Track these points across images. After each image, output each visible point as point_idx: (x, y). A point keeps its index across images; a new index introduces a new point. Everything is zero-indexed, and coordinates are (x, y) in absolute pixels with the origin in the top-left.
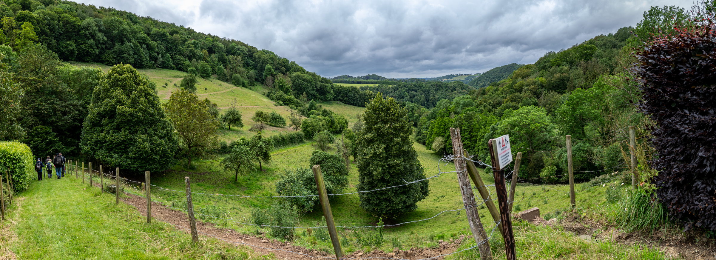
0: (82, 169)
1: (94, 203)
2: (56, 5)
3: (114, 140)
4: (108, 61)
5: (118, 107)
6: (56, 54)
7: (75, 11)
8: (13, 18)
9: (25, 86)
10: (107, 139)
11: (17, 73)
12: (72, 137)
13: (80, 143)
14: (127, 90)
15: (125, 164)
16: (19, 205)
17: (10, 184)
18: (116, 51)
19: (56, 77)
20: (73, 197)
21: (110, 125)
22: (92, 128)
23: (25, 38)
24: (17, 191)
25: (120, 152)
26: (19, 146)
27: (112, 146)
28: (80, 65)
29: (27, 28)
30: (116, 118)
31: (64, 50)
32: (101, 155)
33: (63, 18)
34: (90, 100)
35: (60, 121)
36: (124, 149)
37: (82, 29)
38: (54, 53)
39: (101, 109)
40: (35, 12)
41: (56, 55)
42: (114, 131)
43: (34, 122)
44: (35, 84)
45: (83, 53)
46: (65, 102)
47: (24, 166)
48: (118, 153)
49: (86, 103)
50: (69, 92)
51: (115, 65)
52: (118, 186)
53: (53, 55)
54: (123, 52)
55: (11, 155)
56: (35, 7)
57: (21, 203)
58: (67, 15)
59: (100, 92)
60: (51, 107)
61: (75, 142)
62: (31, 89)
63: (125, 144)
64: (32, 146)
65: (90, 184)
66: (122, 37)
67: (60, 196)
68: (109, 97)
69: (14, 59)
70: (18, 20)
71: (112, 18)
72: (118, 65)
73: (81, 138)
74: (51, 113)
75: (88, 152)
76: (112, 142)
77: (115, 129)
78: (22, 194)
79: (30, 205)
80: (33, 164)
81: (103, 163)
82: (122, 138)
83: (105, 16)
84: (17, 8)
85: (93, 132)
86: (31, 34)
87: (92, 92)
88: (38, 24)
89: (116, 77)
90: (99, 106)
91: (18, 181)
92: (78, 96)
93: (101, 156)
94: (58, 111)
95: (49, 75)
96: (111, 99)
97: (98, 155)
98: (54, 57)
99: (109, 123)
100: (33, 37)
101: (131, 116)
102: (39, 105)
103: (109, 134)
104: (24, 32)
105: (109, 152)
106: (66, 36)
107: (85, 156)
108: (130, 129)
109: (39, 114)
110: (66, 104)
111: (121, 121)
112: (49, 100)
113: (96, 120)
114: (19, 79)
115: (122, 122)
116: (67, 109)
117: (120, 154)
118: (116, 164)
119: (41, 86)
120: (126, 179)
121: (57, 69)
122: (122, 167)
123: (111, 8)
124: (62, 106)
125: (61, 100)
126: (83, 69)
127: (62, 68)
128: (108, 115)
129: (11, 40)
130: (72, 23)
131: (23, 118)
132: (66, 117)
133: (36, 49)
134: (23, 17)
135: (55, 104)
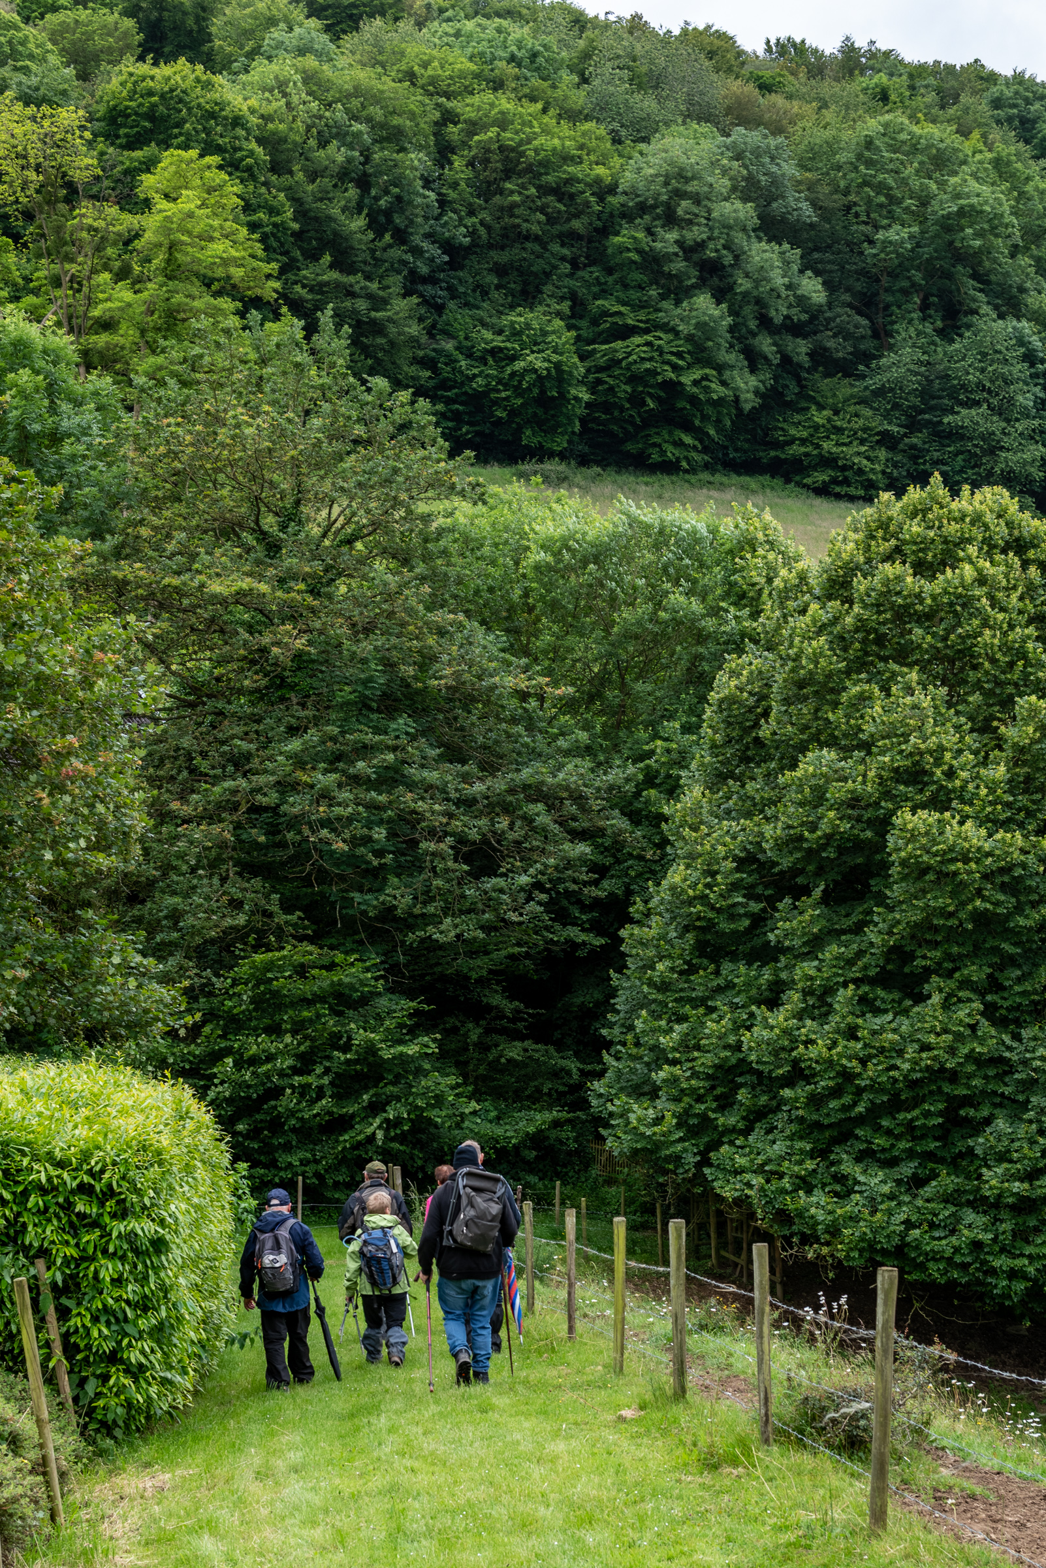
0: (609, 1268)
1: (703, 1515)
2: (420, 25)
3: (863, 1062)
4: (829, 462)
5: (906, 818)
6: (423, 403)
7: (568, 78)
8: (69, 116)
9: (173, 645)
10: (813, 1052)
11: (111, 541)
12: (540, 1032)
13: (600, 1075)
14: (978, 687)
15: (945, 1246)
16: (119, 1528)
17: (50, 1379)
18: (899, 384)
19: (423, 579)
20: (537, 1472)
21: (832, 950)
22: (692, 969)
23: (173, 272)
24: (107, 1428)
25: (911, 1154)
26: (120, 1098)
27: (845, 1108)
28: (608, 489)
29: (189, 200)
30: (881, 899)
31: (481, 377)
32: (760, 1170)
33: (474, 127)
34: (682, 760)
35: (446, 911)
36: (943, 1134)
37: (628, 215)
38: (404, 396)
39: (768, 830)
40: (254, 76)
41: (424, 413)
42: (863, 1000)
43: (241, 919)
44: (251, 629)
45: (636, 401)
46: (489, 768)
47: (159, 1245)
48: (891, 1163)
49: (650, 779)
50: (523, 696)
51: (886, 496)
52: (886, 1405)
53: (398, 416)
54: (953, 394)
55: (61, 1164)
56: (248, 34)
57: (134, 1519)
58: (505, 103)
59: (763, 697)
60: (379, 807)
61: (557, 1074)
62: (219, 663)
63: (950, 1099)
64: (226, 1091)
65: (667, 1380)
66: (949, 276)
67: (436, 1461)
68: (832, 742)
69: (85, 431)
70: (110, 137)
71: (872, 125)
72: (914, 494)
73: (608, 1045)
74: (379, 854)
75: (658, 1146)
76: (847, 1076)
77: (873, 982)
78: (146, 1452)
79: (211, 1526)
80: (229, 1227)
81: (776, 1230)
82: (925, 1047)
83: (810, 108)
84: (99, 42)
85: (702, 1001)
86: (219, 248)
87: (703, 699)
88: (277, 167)
89: (889, 590)
90: (752, 809)
91: (113, 1358)
92: (587, 727)
93: (757, 1181)
94: (432, 833)
95: (362, 561)
96: (846, 752)
97: (737, 1172)
98: (404, 427)
99: (833, 934)
100: (237, 273)
101: (1003, 887)
102: (286, 787)
103: (823, 1018)
104: (166, 228)
105: (822, 1153)
106: (501, 270)
107: (640, 1172)
108: (993, 984)
109: (280, 855)
110: (499, 784)
111: (926, 925)
112: (364, 750)
113: (731, 913)
114: (122, 587)
115: (936, 929)
116: (503, 823)
117: (907, 1169)
118: (871, 1246)
119: (300, 643)
120: (952, 1356)
121: (427, 518)
122: (922, 1267)
123: (861, 43)
124: (468, 803)
125: (454, 754)
126: (633, 522)
127: (464, 511)
128: (820, 872)
129: (56, 282)
130: (545, 164)
131: (151, 883)
132: (491, 883)
133: (263, 362)
134: (151, 116)
135: (411, 786)
